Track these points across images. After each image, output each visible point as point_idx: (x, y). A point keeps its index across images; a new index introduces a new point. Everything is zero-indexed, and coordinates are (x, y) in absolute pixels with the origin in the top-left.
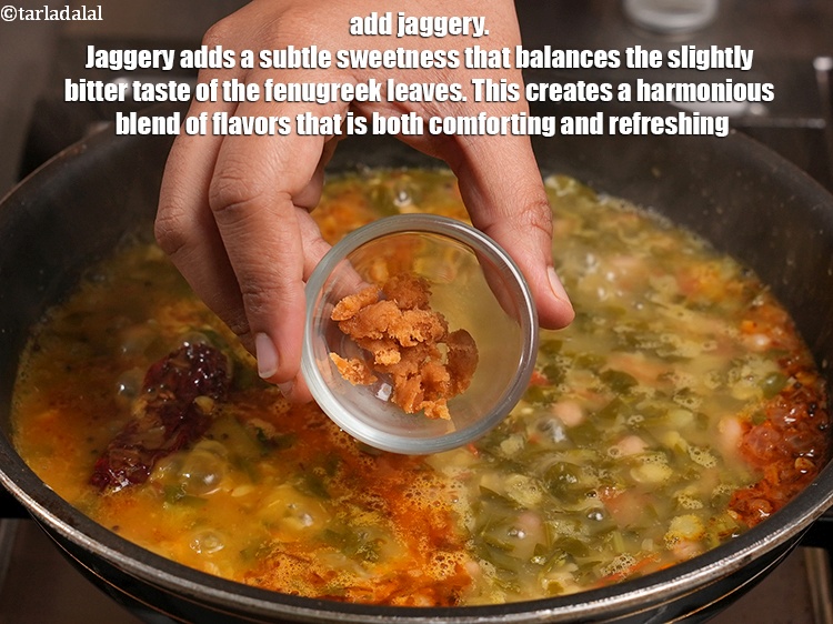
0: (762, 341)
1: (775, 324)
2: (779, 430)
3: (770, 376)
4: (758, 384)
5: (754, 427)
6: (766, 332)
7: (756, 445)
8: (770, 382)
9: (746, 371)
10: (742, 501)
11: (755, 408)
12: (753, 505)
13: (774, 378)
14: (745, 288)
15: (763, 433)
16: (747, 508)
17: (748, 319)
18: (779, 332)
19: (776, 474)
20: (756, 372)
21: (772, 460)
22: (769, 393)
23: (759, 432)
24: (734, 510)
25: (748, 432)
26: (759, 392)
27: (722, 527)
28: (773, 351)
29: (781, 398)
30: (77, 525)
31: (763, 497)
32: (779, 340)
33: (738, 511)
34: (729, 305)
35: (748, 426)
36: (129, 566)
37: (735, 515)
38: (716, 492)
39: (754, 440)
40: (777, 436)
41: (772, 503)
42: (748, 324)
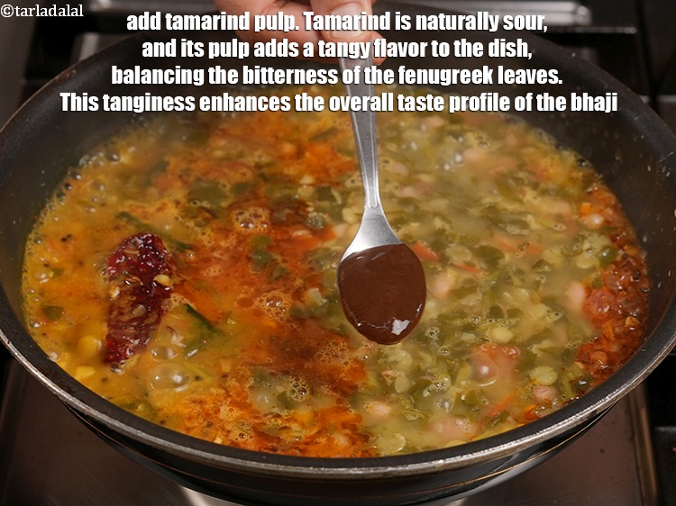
0: (597, 220)
1: (607, 206)
2: (612, 292)
3: (604, 249)
4: (596, 256)
5: (594, 291)
6: (600, 212)
7: (596, 305)
8: (605, 254)
9: (586, 245)
10: (586, 353)
11: (593, 276)
12: (594, 356)
13: (608, 251)
14: (584, 176)
15: (601, 296)
16: (589, 359)
17: (587, 201)
18: (610, 212)
19: (611, 330)
20: (594, 246)
21: (608, 318)
22: (605, 263)
23: (598, 294)
24: (579, 361)
25: (590, 295)
26: (597, 263)
27: (571, 376)
28: (606, 228)
29: (614, 267)
30: (74, 392)
31: (601, 350)
32: (610, 219)
33: (583, 362)
34: (573, 190)
35: (589, 291)
36: (115, 426)
37: (581, 366)
38: (567, 346)
39: (595, 302)
40: (612, 297)
41: (608, 354)
42: (586, 205)
